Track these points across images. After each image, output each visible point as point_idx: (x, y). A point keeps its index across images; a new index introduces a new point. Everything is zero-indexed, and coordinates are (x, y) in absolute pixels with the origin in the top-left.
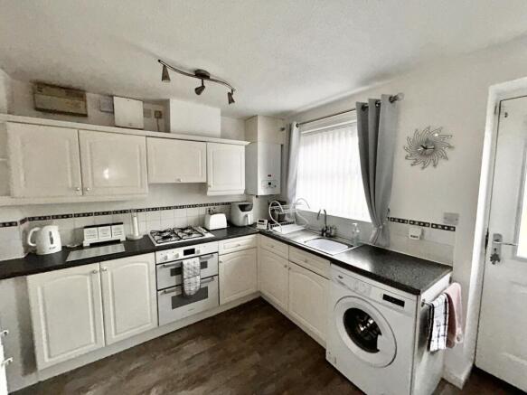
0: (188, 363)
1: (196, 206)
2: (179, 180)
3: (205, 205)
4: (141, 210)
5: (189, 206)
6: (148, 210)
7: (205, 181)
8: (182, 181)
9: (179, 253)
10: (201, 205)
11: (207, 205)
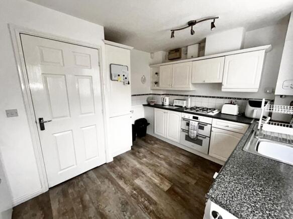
0: (175, 159)
1: (222, 98)
2: (204, 81)
3: (229, 98)
4: (194, 96)
5: (218, 97)
6: (197, 96)
7: (221, 82)
8: (206, 82)
9: (191, 116)
10: (226, 98)
11: (231, 98)
